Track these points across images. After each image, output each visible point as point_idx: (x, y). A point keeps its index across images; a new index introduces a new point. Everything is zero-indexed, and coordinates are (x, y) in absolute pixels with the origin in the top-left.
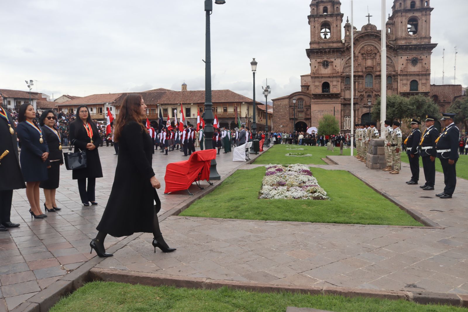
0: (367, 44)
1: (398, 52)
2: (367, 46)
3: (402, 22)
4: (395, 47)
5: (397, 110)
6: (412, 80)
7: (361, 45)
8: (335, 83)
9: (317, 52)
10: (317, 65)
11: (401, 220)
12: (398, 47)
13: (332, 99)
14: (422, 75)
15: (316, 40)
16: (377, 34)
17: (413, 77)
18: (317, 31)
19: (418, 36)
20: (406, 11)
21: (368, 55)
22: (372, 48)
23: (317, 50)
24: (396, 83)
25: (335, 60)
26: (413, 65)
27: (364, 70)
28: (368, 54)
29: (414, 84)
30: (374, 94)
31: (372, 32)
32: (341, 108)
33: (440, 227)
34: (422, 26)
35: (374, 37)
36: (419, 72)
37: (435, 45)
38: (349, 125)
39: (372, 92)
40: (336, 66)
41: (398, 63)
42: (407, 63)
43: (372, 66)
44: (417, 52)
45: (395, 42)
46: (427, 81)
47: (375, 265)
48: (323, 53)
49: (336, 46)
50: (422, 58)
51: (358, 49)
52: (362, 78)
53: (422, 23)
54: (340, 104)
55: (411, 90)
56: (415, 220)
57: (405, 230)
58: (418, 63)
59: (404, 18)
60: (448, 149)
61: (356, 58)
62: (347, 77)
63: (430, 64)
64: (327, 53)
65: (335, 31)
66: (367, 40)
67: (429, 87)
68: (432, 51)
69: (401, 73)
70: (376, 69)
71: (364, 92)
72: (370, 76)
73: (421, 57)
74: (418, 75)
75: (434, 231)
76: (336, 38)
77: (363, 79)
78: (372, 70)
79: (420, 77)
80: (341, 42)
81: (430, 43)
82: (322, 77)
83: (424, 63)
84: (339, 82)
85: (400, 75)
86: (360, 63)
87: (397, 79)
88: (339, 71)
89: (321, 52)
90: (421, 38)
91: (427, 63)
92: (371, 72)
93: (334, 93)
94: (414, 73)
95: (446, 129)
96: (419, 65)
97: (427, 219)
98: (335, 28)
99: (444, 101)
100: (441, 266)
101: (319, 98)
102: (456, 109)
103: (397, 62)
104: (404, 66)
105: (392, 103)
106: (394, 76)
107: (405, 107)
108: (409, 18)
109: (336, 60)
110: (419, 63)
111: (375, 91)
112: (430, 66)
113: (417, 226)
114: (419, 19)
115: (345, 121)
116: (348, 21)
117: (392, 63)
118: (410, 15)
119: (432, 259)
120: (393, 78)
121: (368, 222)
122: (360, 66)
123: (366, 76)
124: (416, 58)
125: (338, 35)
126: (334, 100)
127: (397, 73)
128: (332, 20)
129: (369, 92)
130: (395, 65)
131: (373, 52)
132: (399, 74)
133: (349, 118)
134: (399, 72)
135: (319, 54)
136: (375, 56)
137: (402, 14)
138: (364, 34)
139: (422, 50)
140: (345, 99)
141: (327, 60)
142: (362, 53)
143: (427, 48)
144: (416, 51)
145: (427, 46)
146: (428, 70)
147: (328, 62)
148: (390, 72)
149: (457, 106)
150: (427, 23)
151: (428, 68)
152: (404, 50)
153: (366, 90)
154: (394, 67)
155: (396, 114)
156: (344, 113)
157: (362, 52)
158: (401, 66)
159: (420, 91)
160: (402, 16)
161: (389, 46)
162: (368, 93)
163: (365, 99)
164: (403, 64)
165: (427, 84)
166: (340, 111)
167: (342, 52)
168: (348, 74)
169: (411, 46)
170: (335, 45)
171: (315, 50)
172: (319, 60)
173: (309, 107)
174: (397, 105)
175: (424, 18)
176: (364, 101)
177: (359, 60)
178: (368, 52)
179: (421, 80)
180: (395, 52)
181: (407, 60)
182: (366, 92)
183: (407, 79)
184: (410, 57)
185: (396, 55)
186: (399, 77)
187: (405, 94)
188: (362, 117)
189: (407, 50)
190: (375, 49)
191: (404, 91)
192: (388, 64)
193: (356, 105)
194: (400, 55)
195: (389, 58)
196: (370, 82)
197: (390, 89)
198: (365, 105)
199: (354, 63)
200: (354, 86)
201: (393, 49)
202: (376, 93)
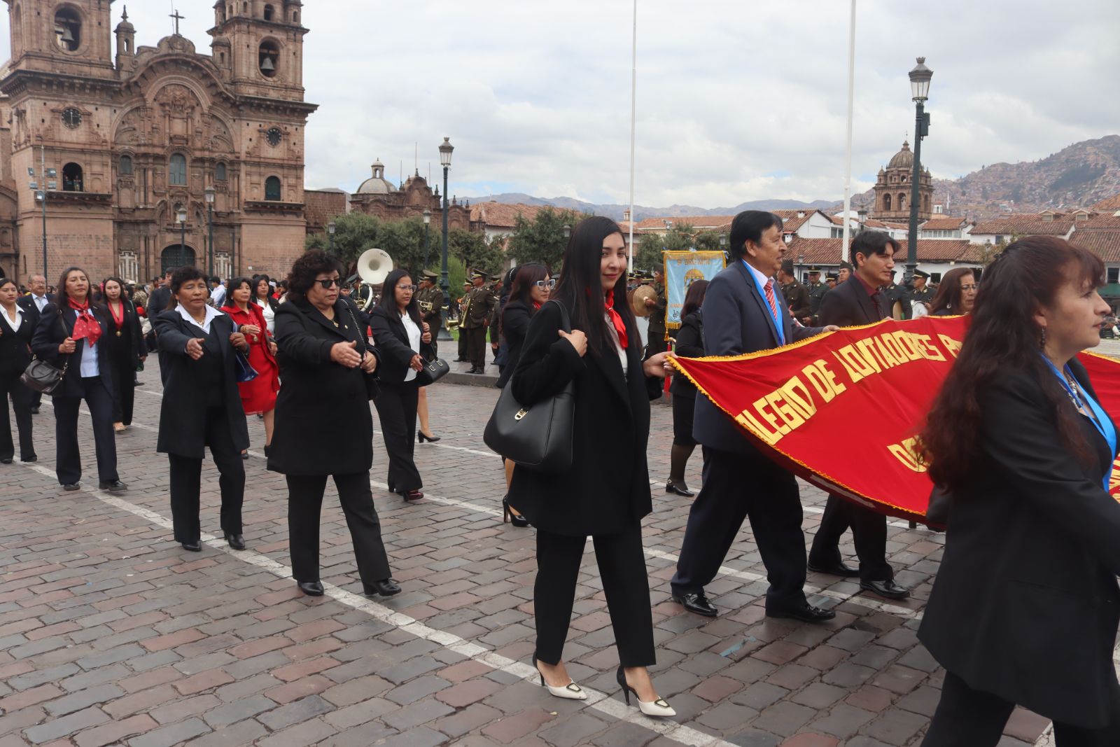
0: (173, 82)
1: (241, 110)
2: (172, 87)
3: (248, 46)
4: (238, 99)
6: (269, 175)
7: (161, 82)
8: (97, 168)
9: (49, 84)
10: (48, 117)
12: (243, 100)
13: (89, 209)
14: (290, 167)
15: (44, 48)
16: (198, 63)
17: (272, 170)
18: (45, 25)
19: (279, 82)
20: (259, 24)
21: (175, 109)
22: (186, 93)
23: (51, 78)
24: (236, 179)
25: (97, 109)
26: (271, 144)
27: (167, 142)
28: (175, 105)
29: (273, 185)
30: (189, 202)
31: (187, 56)
32: (114, 231)
34: (287, 62)
35: (190, 69)
36: (283, 160)
37: (312, 108)
38: (130, 273)
39: (187, 197)
40: (98, 126)
41: (241, 135)
42: (261, 137)
43: (185, 136)
44: (279, 117)
45: (233, 86)
46: (298, 181)
48: (66, 89)
49: (99, 73)
50: (288, 130)
51: (151, 91)
52: (163, 162)
53: (288, 55)
54: (111, 222)
55: (267, 197)
58: (280, 140)
59: (253, 38)
61: (149, 112)
62: (125, 157)
63: (303, 145)
64: (76, 90)
65: (95, 35)
66: (174, 73)
67: (301, 194)
68: (307, 119)
69: (249, 159)
70: (193, 143)
71: (168, 195)
72: (180, 158)
73: (286, 128)
74: (282, 166)
76: (98, 54)
77: (165, 165)
78: (185, 145)
79: (286, 171)
80: (112, 65)
81: (302, 99)
82: (64, 150)
83: (292, 142)
84: (107, 165)
85: (245, 163)
86: (156, 126)
87: (239, 171)
88: (107, 138)
89: (61, 85)
90: (286, 88)
91: (297, 142)
92: (184, 149)
93: (94, 193)
94: (274, 161)
96: (282, 146)
98: (95, 28)
99: (316, 223)
101: (56, 204)
103: (238, 133)
104: (252, 144)
106: (232, 163)
108: (264, 38)
109: (99, 110)
110: (282, 141)
111: (192, 195)
112: (303, 149)
114: (283, 48)
115: (121, 265)
116: (125, 16)
117: (227, 135)
118: (265, 34)
120: (229, 167)
122: (158, 133)
123: (171, 158)
124: (276, 129)
125: (102, 48)
126: (94, 210)
127: (238, 158)
128: (86, 5)
129: (179, 196)
130: (234, 139)
131: (188, 104)
132: (243, 161)
133: (130, 255)
134: (243, 157)
135: (55, 87)
136: (192, 113)
137: (248, 27)
138: (168, 58)
139: (288, 112)
140: (120, 209)
141: (76, 106)
142: (162, 101)
143: (298, 110)
144: (277, 114)
145: (300, 107)
146: (299, 157)
147: (78, 112)
148: (223, 154)
150: (296, 57)
151: (299, 154)
152: (253, 109)
153: (172, 192)
154: (230, 142)
156: (119, 244)
157: (163, 99)
158: (248, 143)
159: (284, 202)
160: (249, 33)
161: (224, 96)
162: (177, 199)
163: (170, 212)
164: (251, 140)
165: (299, 188)
166: (112, 239)
167: (115, 92)
168: (127, 147)
169: (268, 103)
170: (96, 72)
171: (45, 78)
172: (53, 105)
173: (11, 226)
175: (291, 47)
176: (167, 217)
177: (154, 117)
178: (176, 101)
179: (287, 177)
180: (235, 110)
181: (259, 131)
182: (172, 197)
183: (260, 173)
184: (264, 126)
185: (238, 116)
186: (243, 166)
187: (257, 206)
188: (162, 254)
189: (259, 110)
190: (190, 96)
191: (255, 199)
192: (218, 134)
193: (148, 225)
194: (245, 118)
195: (220, 120)
196: (180, 174)
197: (221, 192)
198: (171, 227)
199: (142, 122)
200: (143, 179)
201: (231, 103)
202: (193, 199)
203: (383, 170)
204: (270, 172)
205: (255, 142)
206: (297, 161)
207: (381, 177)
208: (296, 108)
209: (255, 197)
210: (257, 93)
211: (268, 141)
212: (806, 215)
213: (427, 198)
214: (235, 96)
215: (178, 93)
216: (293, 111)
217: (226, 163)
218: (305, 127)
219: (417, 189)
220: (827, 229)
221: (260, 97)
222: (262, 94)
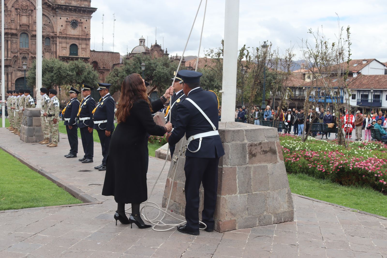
1: (56, 11)
4: (54, 6)
5: (55, 75)
11: (59, 199)
12: (57, 6)
14: (82, 39)
17: (73, 41)
21: (23, 11)
22: (28, 3)
24: (55, 45)
26: (73, 28)
27: (18, 27)
28: (22, 9)
29: (74, 48)
30: (30, 56)
33: (98, 202)
36: (79, 36)
37: (94, 10)
39: (28, 54)
41: (57, 24)
42: (67, 25)
43: (28, 24)
44: (77, 14)
46: (87, 46)
47: (30, 256)
51: (10, 3)
52: (16, 37)
55: (70, 54)
56: (73, 197)
57: (63, 209)
58: (78, 26)
60: (105, 120)
61: (9, 13)
63: (90, 28)
67: (89, 52)
68: (92, 15)
69: (61, 35)
70: (31, 28)
71: (19, 53)
72: (25, 35)
73: (81, 20)
74: (78, 39)
75: (92, 207)
77: (17, 38)
78: (28, 29)
79: (80, 41)
81: (90, 5)
83: (84, 27)
86: (13, 19)
87: (56, 41)
91: (86, 27)
94: (74, 36)
95: (102, 99)
96: (79, 29)
97: (85, 194)
99: (104, 68)
100: (98, 243)
102: (114, 76)
103: (56, 23)
104: (63, 28)
105: (50, 68)
106: (53, 37)
107: (64, 72)
111: (31, 53)
112: (90, 30)
113: (76, 203)
117: (50, 23)
119: (90, 237)
120: (51, 40)
121: (22, 205)
122: (14, 22)
123: (20, 35)
124: (76, 21)
127: (56, 35)
129: (24, 54)
130: (54, 25)
131: (29, 9)
132: (58, 37)
134: (58, 35)
136: (31, 13)
139: (82, 12)
142: (16, 7)
143: (87, 11)
144: (76, 13)
145: (87, 9)
146: (87, 34)
148: (48, 33)
149: (116, 74)
151: (88, 33)
152: (63, 11)
153: (21, 51)
154: (52, 27)
155: (55, 79)
157: (17, 6)
158: (61, 27)
159: (80, 56)
161: (48, 4)
163: (20, 61)
164: (62, 26)
165: (87, 49)
169: (70, 7)
174: (56, 70)
176: (18, 63)
177: (12, 15)
178: (23, 7)
179: (81, 44)
180: (54, 11)
181: (66, 22)
182: (21, 54)
183: (67, 42)
184: (69, 19)
185: (55, 14)
186: (58, 39)
187: (64, 59)
188: (16, 82)
189: (66, 11)
190: (31, 5)
191: (64, 55)
192: (46, 23)
193: (8, 68)
194: (59, 15)
195: (47, 17)
196: (26, 43)
197: (48, 52)
198: (20, 69)
199: (6, 18)
200: (6, 45)
201: (51, 8)
202: (32, 55)
203: (145, 42)
204: (72, 42)
205: (65, 27)
206: (86, 36)
207: (144, 45)
208: (86, 10)
209: (64, 54)
210: (66, 3)
211: (71, 26)
212: (367, 62)
213: (162, 55)
214: (53, 4)
215: (24, 3)
216: (84, 11)
217: (50, 38)
218: (91, 19)
219: (156, 50)
220: (382, 70)
221: (67, 4)
222: (68, 3)
